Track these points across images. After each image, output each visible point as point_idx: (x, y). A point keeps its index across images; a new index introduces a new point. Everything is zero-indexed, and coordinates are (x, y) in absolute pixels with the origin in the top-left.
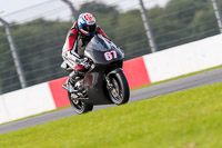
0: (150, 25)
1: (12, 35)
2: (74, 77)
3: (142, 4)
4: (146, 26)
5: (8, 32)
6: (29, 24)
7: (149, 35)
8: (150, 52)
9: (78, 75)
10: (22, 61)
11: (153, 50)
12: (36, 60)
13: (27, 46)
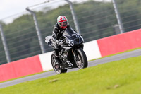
1: (74, 10)
5: (71, 8)
6: (85, 3)
10: (80, 27)
12: (89, 26)
13: (83, 17)
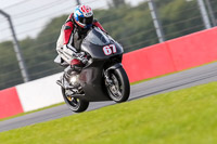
0: (22, 56)
2: (69, 72)
3: (14, 35)
4: (19, 57)
7: (21, 65)
8: (22, 82)
9: (74, 70)
11: (26, 80)
